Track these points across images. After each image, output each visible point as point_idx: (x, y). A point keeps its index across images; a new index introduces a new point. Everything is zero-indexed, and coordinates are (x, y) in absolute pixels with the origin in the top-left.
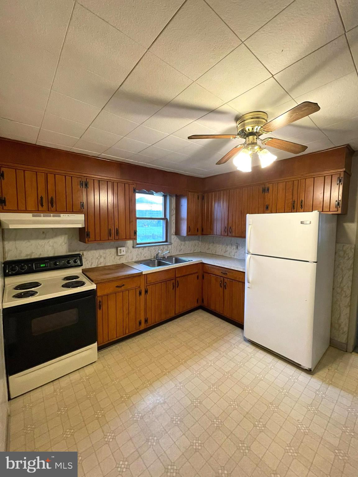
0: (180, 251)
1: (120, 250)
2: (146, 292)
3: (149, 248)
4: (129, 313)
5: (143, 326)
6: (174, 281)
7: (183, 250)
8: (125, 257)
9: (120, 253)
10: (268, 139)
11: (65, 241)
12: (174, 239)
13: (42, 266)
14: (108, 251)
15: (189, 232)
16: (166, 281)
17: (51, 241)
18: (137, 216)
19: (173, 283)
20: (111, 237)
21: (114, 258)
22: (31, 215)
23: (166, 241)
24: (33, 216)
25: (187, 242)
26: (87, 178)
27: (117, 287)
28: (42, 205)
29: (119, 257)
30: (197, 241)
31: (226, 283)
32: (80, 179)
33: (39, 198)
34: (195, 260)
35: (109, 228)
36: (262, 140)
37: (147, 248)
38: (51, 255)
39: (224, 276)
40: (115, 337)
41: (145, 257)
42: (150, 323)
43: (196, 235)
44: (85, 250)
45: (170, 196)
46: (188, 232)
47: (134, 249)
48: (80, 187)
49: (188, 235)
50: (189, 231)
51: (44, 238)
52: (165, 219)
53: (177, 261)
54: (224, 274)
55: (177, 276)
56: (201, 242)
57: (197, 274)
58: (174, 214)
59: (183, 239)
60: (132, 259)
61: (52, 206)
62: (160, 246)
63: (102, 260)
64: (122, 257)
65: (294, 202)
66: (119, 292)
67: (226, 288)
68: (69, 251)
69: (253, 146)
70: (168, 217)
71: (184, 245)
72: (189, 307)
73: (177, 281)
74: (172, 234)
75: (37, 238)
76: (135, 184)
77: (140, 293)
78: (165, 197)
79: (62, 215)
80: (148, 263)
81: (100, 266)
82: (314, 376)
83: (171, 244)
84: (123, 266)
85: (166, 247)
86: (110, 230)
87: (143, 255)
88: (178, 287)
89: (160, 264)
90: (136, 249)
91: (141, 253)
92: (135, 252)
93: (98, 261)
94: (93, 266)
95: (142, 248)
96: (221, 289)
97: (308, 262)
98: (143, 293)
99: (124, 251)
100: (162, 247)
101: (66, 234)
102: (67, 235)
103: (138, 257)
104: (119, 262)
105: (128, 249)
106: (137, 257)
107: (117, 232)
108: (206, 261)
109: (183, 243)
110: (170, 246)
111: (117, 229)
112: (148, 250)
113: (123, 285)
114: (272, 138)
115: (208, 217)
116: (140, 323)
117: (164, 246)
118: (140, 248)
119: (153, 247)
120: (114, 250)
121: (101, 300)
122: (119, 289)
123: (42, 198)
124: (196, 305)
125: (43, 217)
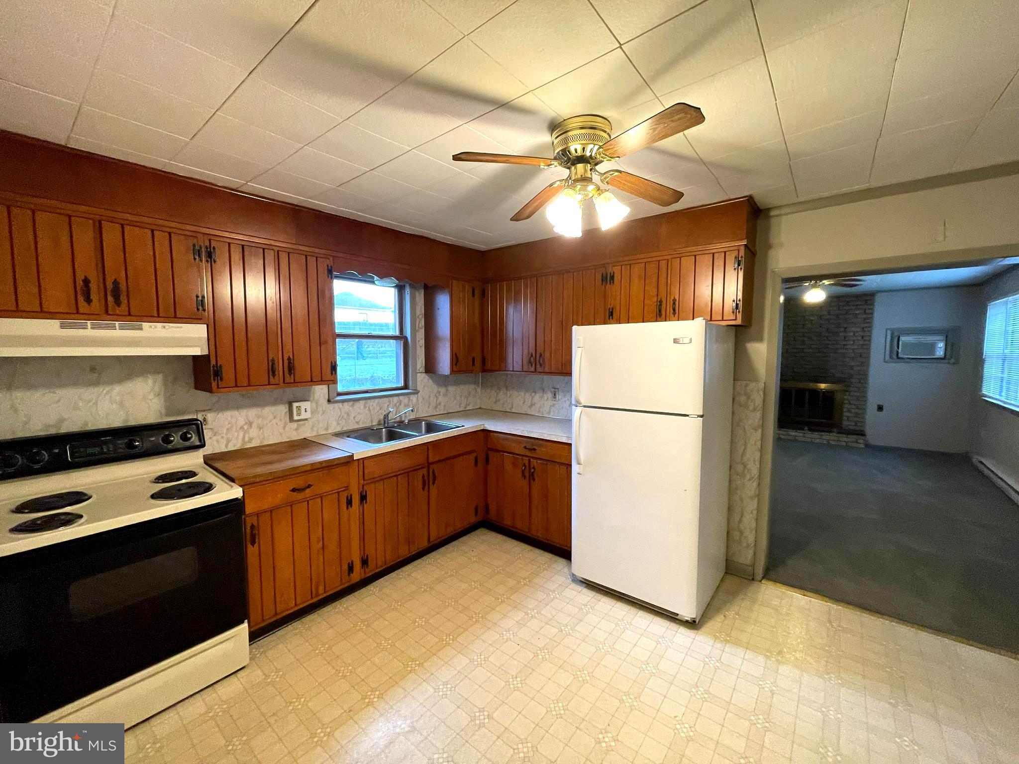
0: (436, 407)
1: (297, 407)
2: (363, 498)
3: (365, 403)
4: (323, 548)
5: (356, 576)
6: (425, 471)
7: (443, 404)
8: (310, 423)
9: (299, 414)
10: (612, 173)
11: (157, 389)
12: (422, 380)
13: (91, 451)
14: (268, 411)
15: (456, 365)
16: (408, 473)
17: (117, 390)
18: (338, 331)
19: (423, 476)
20: (276, 377)
21: (284, 428)
22: (56, 322)
23: (406, 387)
24: (63, 326)
25: (451, 389)
26: (212, 238)
27: (294, 490)
28: (88, 300)
29: (295, 425)
30: (473, 386)
31: (534, 468)
32: (191, 241)
33: (80, 283)
34: (470, 425)
35: (270, 358)
36: (601, 174)
37: (362, 402)
38: (117, 422)
39: (529, 454)
40: (293, 604)
41: (357, 423)
42: (371, 570)
43: (472, 371)
44: (210, 410)
45: (412, 287)
46: (454, 366)
47: (332, 406)
48: (195, 259)
49: (453, 371)
50: (454, 363)
51: (96, 383)
52: (401, 337)
53: (431, 428)
54: (530, 450)
55: (431, 460)
56: (482, 386)
57: (474, 455)
58: (422, 328)
59: (443, 381)
60: (327, 429)
61: (118, 302)
62: (391, 399)
63: (253, 432)
64: (304, 425)
65: (661, 302)
66: (300, 502)
67: (534, 479)
68: (167, 415)
69: (586, 184)
70: (408, 333)
71: (445, 395)
72: (459, 526)
73: (431, 471)
74: (419, 370)
75: (76, 383)
76: (331, 259)
77: (349, 502)
78: (400, 289)
79: (146, 325)
80: (367, 434)
81: (249, 446)
82: (700, 632)
83: (416, 392)
84: (305, 444)
85: (404, 400)
86: (273, 360)
87: (352, 418)
88: (433, 483)
89: (392, 436)
90: (336, 405)
91: (348, 414)
92: (334, 411)
93: (244, 437)
94: (231, 448)
95: (351, 403)
96: (524, 483)
97: (688, 416)
98: (356, 500)
99: (309, 410)
100: (396, 399)
101: (156, 372)
102: (160, 377)
103: (340, 422)
104: (295, 436)
105: (317, 403)
106: (338, 424)
107: (291, 369)
108: (491, 426)
109: (443, 390)
110: (414, 398)
111: (289, 359)
112: (365, 407)
113: (309, 486)
114: (620, 172)
115: (494, 334)
116: (351, 569)
117: (401, 398)
118: (345, 404)
119: (376, 401)
120: (283, 409)
121: (255, 524)
122: (300, 496)
123: (86, 282)
124: (473, 519)
125: (92, 328)
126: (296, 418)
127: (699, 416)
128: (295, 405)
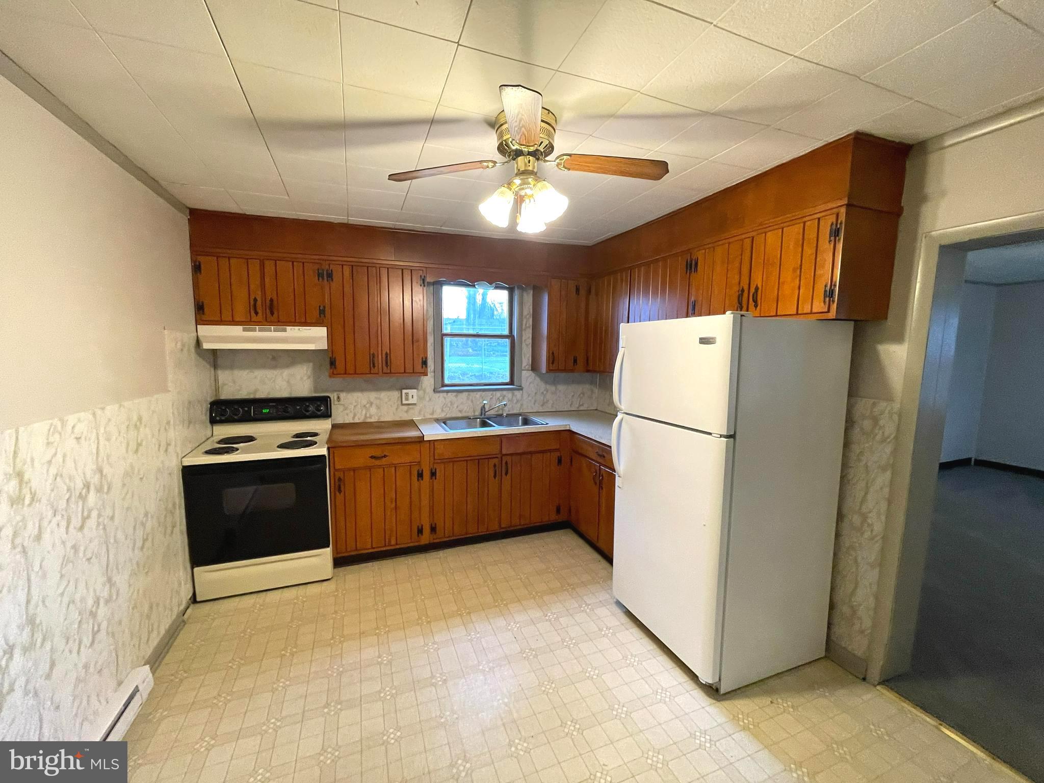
0: (542, 405)
1: (406, 393)
2: (433, 474)
3: (469, 395)
4: (396, 508)
5: (426, 538)
6: (496, 461)
8: (417, 408)
9: (407, 399)
11: (309, 373)
12: (527, 377)
13: (265, 411)
14: (384, 395)
15: (553, 363)
16: (479, 461)
17: (286, 372)
18: (445, 331)
19: (495, 466)
21: (397, 409)
22: (241, 328)
23: (512, 382)
24: (244, 330)
25: (561, 388)
26: (331, 262)
27: (372, 457)
28: (256, 313)
29: (405, 408)
31: (602, 476)
32: (317, 267)
34: (554, 424)
35: (372, 353)
37: (465, 394)
38: (285, 394)
39: (601, 460)
40: (369, 546)
41: (460, 411)
42: (440, 537)
43: (572, 371)
44: (342, 391)
46: (551, 365)
47: (438, 395)
48: (318, 279)
49: (547, 372)
50: (551, 360)
51: (275, 367)
52: (510, 336)
53: (526, 422)
54: (600, 456)
55: (504, 452)
57: (558, 454)
58: (529, 327)
59: (541, 376)
60: (432, 414)
61: (272, 313)
62: (494, 393)
63: (373, 410)
64: (413, 409)
66: (373, 467)
67: (602, 488)
68: (315, 392)
70: (515, 333)
71: (554, 393)
72: (536, 519)
73: (504, 462)
74: (525, 367)
75: (263, 366)
76: (424, 269)
77: (420, 475)
78: (511, 291)
79: (288, 328)
80: (469, 420)
81: (369, 420)
83: (520, 388)
84: (411, 424)
85: (509, 395)
86: (373, 355)
87: (455, 406)
88: (506, 474)
89: (484, 424)
90: (441, 394)
91: (452, 403)
92: (440, 399)
93: (366, 414)
94: (357, 421)
95: (455, 394)
96: (595, 489)
97: (710, 434)
98: (427, 475)
99: (415, 397)
100: (498, 394)
101: (309, 361)
102: (311, 364)
103: (444, 409)
104: (406, 417)
105: (425, 391)
106: (442, 410)
107: (387, 361)
108: (575, 428)
109: (553, 388)
110: (518, 393)
111: (386, 354)
112: (468, 399)
113: (385, 456)
116: (420, 531)
117: (505, 393)
118: (449, 394)
119: (479, 393)
120: (396, 394)
121: (342, 477)
122: (377, 462)
123: (255, 300)
124: (554, 517)
125: (259, 331)
126: (404, 402)
127: (721, 436)
128: (404, 391)
